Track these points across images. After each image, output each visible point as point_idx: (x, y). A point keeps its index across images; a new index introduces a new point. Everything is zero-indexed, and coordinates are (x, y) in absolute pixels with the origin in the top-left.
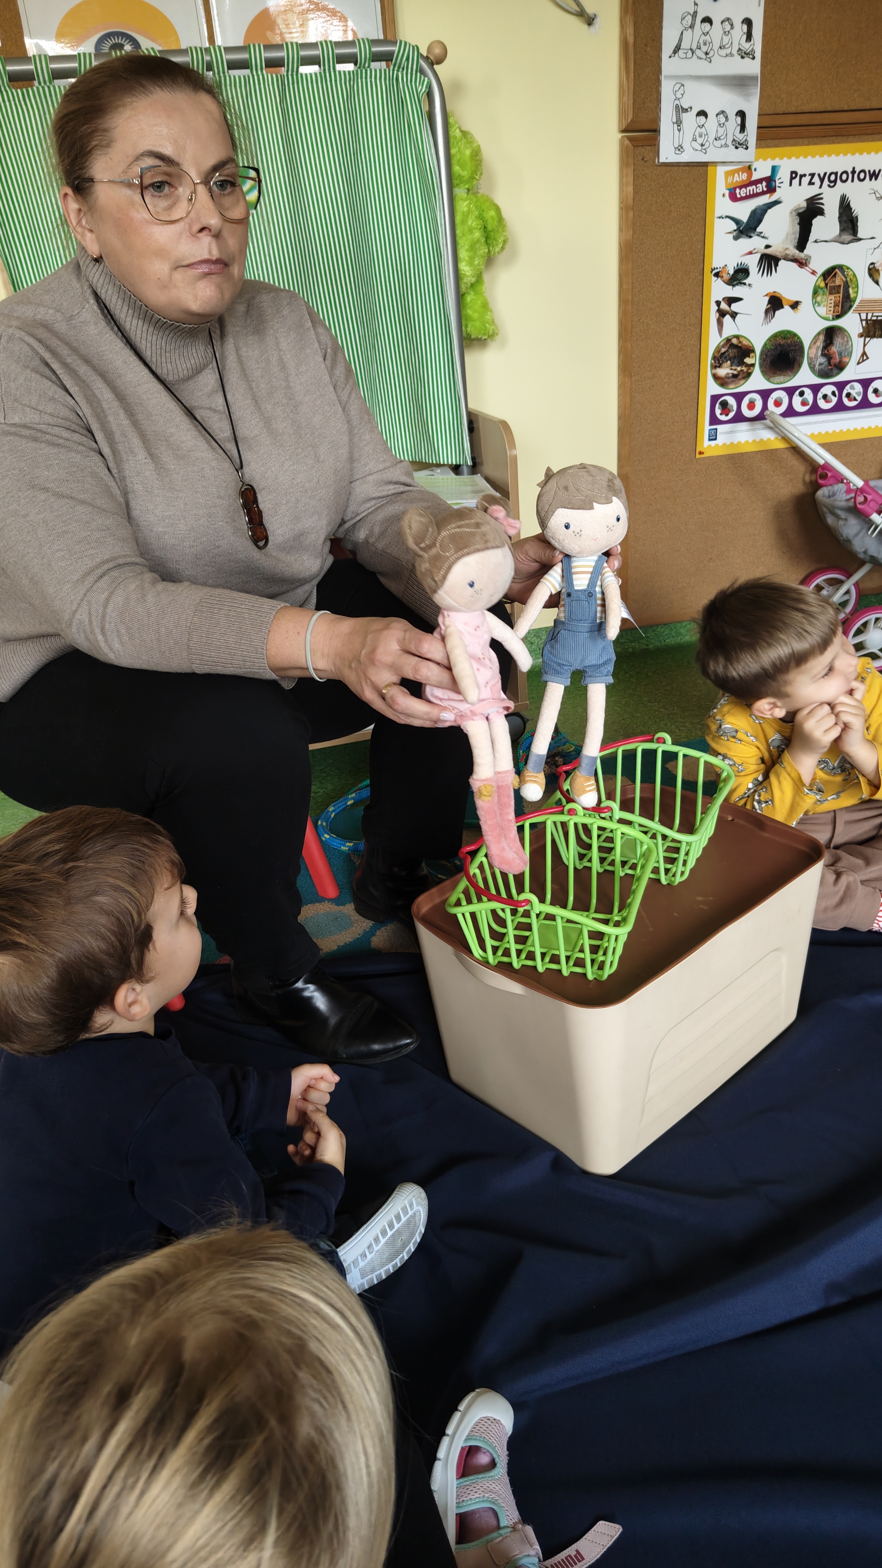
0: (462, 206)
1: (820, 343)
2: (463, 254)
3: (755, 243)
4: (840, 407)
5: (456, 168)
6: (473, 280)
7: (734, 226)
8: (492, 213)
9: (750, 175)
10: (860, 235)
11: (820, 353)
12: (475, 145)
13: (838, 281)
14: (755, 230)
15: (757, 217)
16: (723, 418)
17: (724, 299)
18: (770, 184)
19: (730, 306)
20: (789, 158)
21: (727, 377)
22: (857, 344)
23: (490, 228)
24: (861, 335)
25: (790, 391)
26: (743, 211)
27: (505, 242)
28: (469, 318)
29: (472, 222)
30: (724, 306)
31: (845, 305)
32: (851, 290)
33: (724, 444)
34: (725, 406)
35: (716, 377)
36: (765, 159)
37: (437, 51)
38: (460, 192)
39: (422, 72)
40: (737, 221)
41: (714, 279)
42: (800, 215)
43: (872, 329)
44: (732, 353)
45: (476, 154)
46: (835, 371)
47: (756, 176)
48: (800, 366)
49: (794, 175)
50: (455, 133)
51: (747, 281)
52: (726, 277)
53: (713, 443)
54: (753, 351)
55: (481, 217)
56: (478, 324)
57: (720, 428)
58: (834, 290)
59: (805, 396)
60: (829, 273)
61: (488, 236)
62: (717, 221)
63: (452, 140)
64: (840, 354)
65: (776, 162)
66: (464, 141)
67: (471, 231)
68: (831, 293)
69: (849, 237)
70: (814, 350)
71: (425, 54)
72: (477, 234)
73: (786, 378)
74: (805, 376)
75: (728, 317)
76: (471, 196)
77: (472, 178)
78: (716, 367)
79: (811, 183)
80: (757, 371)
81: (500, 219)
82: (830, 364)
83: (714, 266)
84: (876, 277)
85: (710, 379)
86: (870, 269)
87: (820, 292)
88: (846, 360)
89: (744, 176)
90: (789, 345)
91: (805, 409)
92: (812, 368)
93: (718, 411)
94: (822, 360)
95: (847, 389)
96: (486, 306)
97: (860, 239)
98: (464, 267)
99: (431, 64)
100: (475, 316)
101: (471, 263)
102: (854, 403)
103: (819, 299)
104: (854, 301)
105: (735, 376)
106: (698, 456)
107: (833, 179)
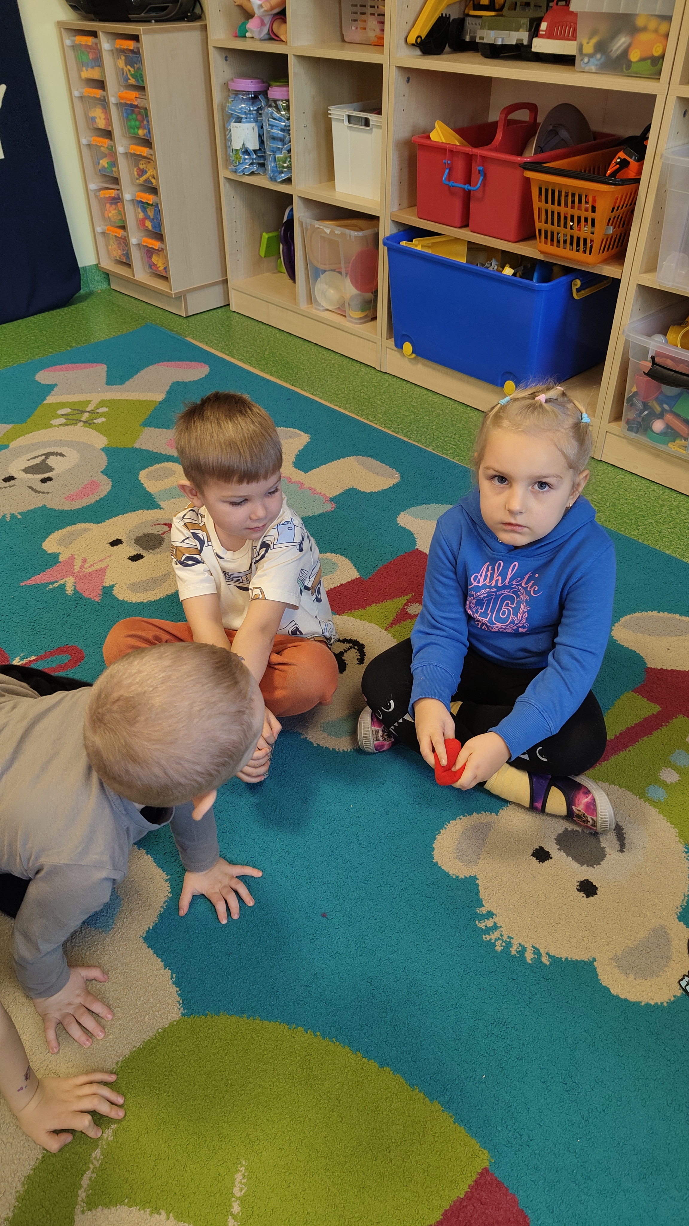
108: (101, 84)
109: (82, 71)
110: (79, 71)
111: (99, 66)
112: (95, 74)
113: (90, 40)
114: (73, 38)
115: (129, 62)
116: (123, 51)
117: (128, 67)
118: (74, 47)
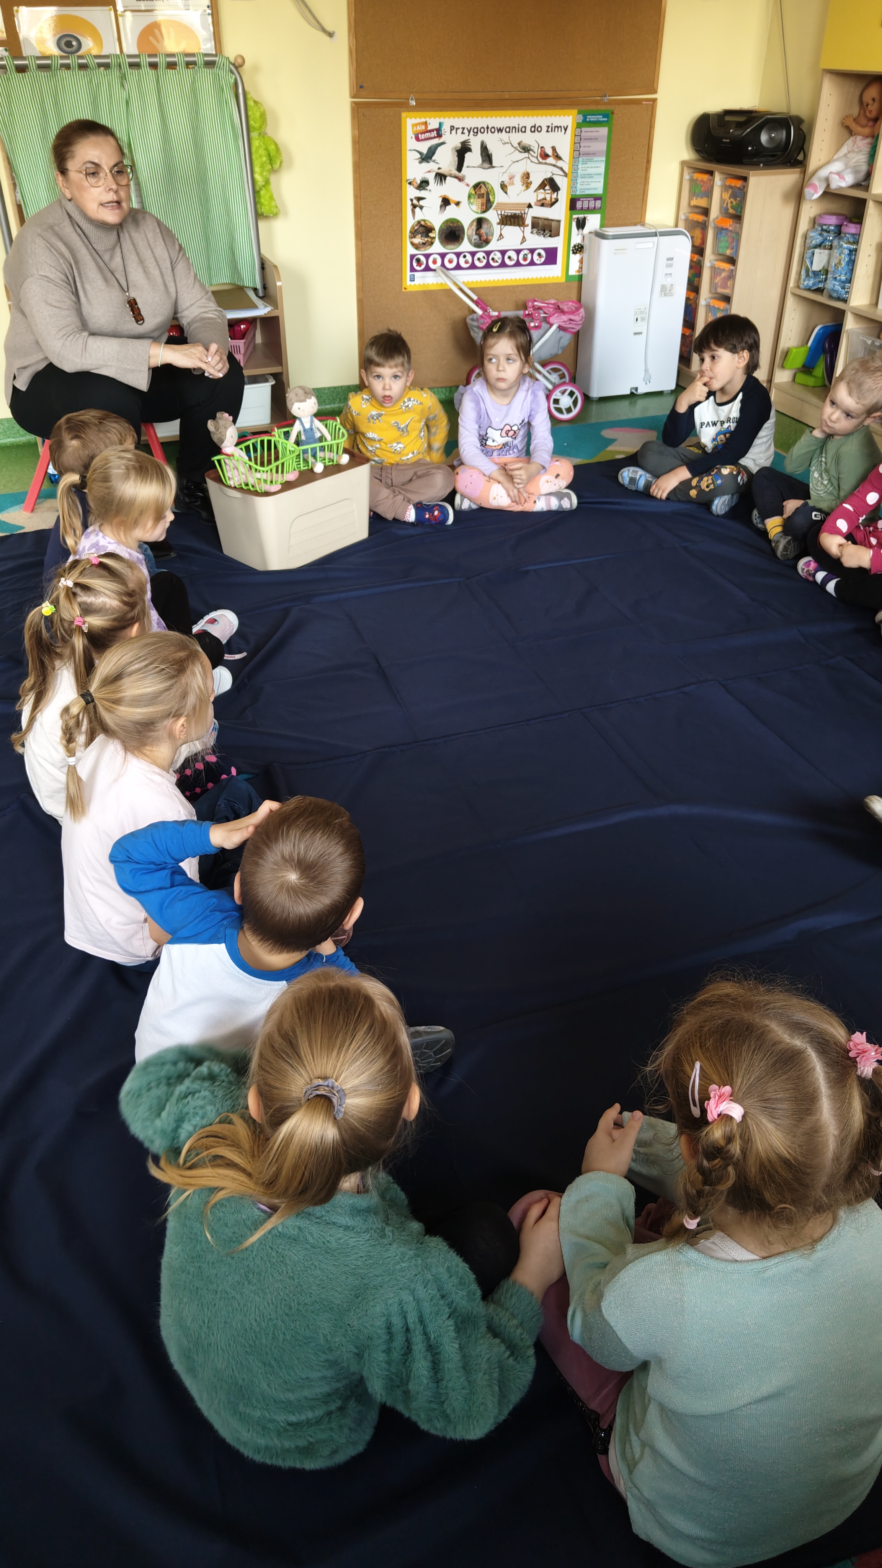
0: (256, 143)
1: (474, 227)
2: (257, 169)
3: (431, 166)
4: (488, 266)
5: (252, 123)
6: (263, 183)
7: (419, 156)
8: (273, 147)
9: (426, 127)
10: (494, 164)
11: (474, 233)
12: (262, 110)
13: (483, 191)
14: (431, 158)
15: (432, 151)
16: (418, 268)
17: (415, 198)
18: (439, 133)
19: (418, 201)
20: (449, 118)
21: (419, 244)
22: (497, 229)
23: (272, 155)
24: (498, 224)
25: (458, 255)
26: (424, 147)
27: (281, 163)
28: (262, 204)
29: (262, 152)
30: (415, 202)
31: (488, 205)
32: (491, 197)
33: (420, 285)
34: (418, 261)
35: (412, 244)
36: (435, 118)
37: (240, 61)
38: (254, 135)
39: (232, 72)
40: (420, 153)
41: (408, 185)
42: (457, 151)
43: (505, 220)
44: (421, 229)
45: (263, 116)
46: (484, 244)
47: (429, 128)
48: (463, 240)
49: (452, 128)
50: (251, 103)
51: (427, 188)
52: (416, 185)
53: (412, 283)
54: (434, 229)
55: (267, 149)
56: (267, 208)
57: (416, 274)
58: (481, 196)
59: (467, 258)
60: (477, 186)
61: (271, 160)
62: (408, 152)
63: (249, 108)
64: (487, 234)
65: (442, 120)
66: (256, 108)
67: (261, 157)
68: (479, 198)
69: (487, 165)
70: (470, 231)
71: (233, 62)
72: (264, 159)
73: (456, 247)
74: (465, 246)
75: (418, 209)
76: (261, 138)
77: (261, 127)
78: (412, 238)
79: (463, 133)
80: (437, 242)
81: (278, 149)
82: (480, 239)
83: (408, 178)
84: (505, 188)
85: (409, 245)
86: (501, 185)
87: (472, 196)
88: (490, 238)
89: (423, 127)
90: (456, 227)
91: (467, 265)
92: (470, 241)
93: (415, 264)
94: (476, 237)
95: (492, 256)
96: (272, 198)
97: (494, 167)
98: (257, 176)
99: (236, 68)
100: (266, 203)
101: (261, 174)
102: (496, 264)
103: (472, 201)
104: (493, 203)
105: (424, 244)
106: (403, 290)
107: (476, 131)
108: (706, 212)
109: (692, 199)
110: (690, 199)
111: (708, 197)
112: (702, 202)
113: (705, 177)
114: (692, 174)
115: (733, 196)
116: (731, 187)
117: (732, 199)
118: (692, 180)
